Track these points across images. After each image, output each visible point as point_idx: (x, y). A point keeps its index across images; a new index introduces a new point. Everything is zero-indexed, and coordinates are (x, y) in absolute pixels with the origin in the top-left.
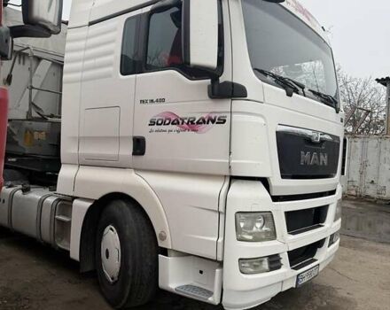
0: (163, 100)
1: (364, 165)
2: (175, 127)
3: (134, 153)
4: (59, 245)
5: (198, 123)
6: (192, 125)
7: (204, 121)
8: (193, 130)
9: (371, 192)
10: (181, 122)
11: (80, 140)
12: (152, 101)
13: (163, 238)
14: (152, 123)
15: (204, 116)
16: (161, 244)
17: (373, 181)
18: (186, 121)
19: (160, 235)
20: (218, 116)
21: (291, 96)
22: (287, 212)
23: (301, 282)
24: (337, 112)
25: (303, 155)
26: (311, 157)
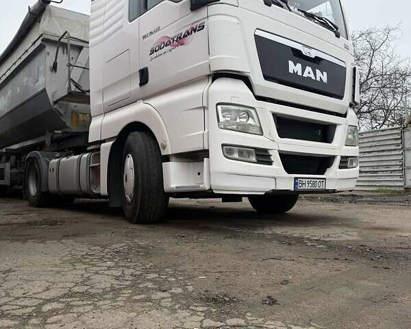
0: (158, 29)
3: (141, 84)
4: (94, 191)
5: (185, 36)
6: (180, 40)
7: (188, 33)
8: (182, 44)
10: (172, 41)
11: (103, 91)
12: (151, 33)
13: (164, 147)
14: (152, 52)
15: (188, 28)
16: (164, 153)
18: (175, 39)
19: (162, 144)
20: (198, 24)
21: (270, 6)
22: (274, 115)
23: (300, 187)
24: (337, 36)
25: (291, 63)
26: (303, 69)
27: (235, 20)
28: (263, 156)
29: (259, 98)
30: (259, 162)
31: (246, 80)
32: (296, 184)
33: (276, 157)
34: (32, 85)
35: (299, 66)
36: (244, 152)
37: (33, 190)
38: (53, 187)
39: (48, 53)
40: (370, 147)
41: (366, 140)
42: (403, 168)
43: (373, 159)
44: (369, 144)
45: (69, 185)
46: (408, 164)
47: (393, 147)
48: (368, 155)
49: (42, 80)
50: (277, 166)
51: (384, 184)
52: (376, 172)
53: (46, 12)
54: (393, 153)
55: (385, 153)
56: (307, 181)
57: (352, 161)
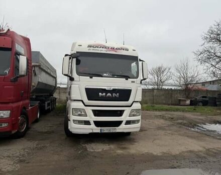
16: (68, 118)
21: (92, 78)
22: (93, 110)
24: (127, 79)
25: (100, 94)
26: (106, 94)
28: (87, 123)
29: (86, 106)
31: (82, 101)
32: (101, 131)
33: (92, 123)
35: (104, 94)
36: (80, 122)
56: (106, 130)
57: (134, 122)
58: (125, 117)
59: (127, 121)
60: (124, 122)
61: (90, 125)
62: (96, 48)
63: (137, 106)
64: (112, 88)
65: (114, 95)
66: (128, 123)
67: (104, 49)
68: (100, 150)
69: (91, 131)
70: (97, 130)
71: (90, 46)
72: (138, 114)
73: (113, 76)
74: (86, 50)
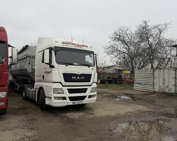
0: (46, 68)
1: (164, 80)
2: (47, 73)
3: (43, 79)
6: (49, 73)
9: (167, 91)
11: (38, 76)
13: (45, 94)
15: (50, 71)
16: (45, 96)
17: (167, 86)
21: (67, 66)
22: (68, 89)
23: (74, 104)
24: (89, 67)
25: (73, 77)
26: (76, 78)
27: (58, 72)
28: (64, 98)
29: (63, 86)
30: (63, 100)
31: (61, 83)
32: (73, 103)
33: (68, 98)
34: (24, 65)
35: (75, 77)
36: (59, 98)
37: (24, 95)
38: (28, 96)
39: (28, 59)
40: (144, 75)
41: (143, 73)
42: (154, 84)
43: (145, 80)
44: (144, 74)
45: (31, 97)
46: (155, 83)
47: (151, 76)
48: (143, 78)
49: (26, 66)
50: (68, 100)
51: (148, 89)
52: (146, 84)
53: (27, 48)
54: (151, 78)
55: (148, 78)
56: (77, 102)
57: (93, 96)
58: (88, 93)
59: (89, 96)
60: (87, 97)
61: (66, 99)
62: (68, 45)
63: (95, 85)
64: (80, 73)
65: (81, 77)
66: (90, 97)
67: (73, 45)
68: (77, 117)
69: (66, 104)
70: (71, 103)
71: (63, 43)
72: (95, 91)
73: (80, 65)
74: (61, 45)
